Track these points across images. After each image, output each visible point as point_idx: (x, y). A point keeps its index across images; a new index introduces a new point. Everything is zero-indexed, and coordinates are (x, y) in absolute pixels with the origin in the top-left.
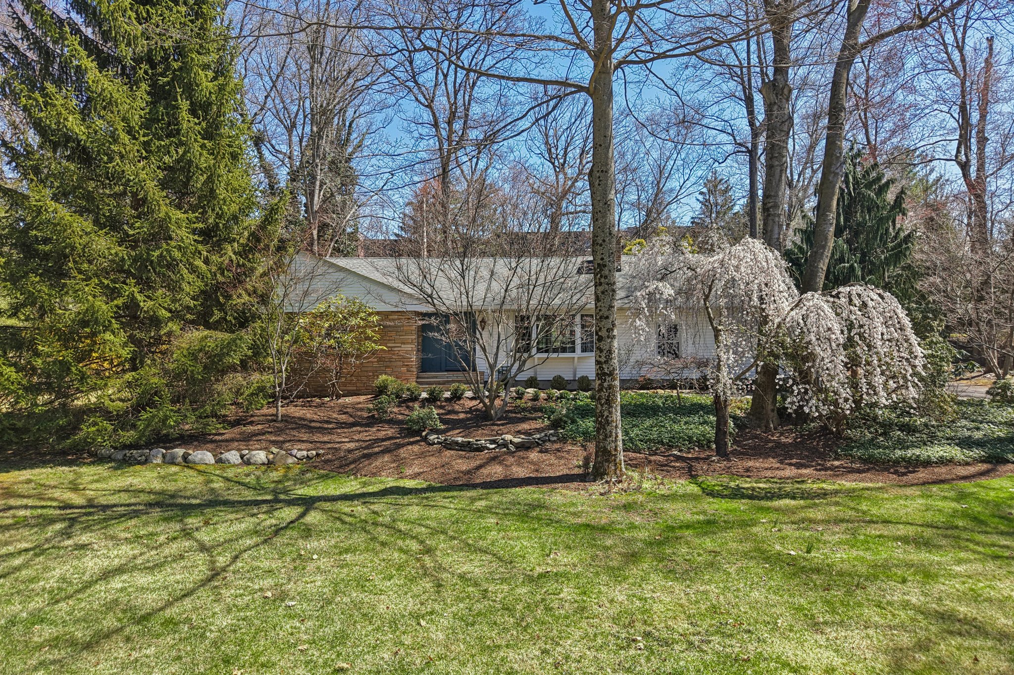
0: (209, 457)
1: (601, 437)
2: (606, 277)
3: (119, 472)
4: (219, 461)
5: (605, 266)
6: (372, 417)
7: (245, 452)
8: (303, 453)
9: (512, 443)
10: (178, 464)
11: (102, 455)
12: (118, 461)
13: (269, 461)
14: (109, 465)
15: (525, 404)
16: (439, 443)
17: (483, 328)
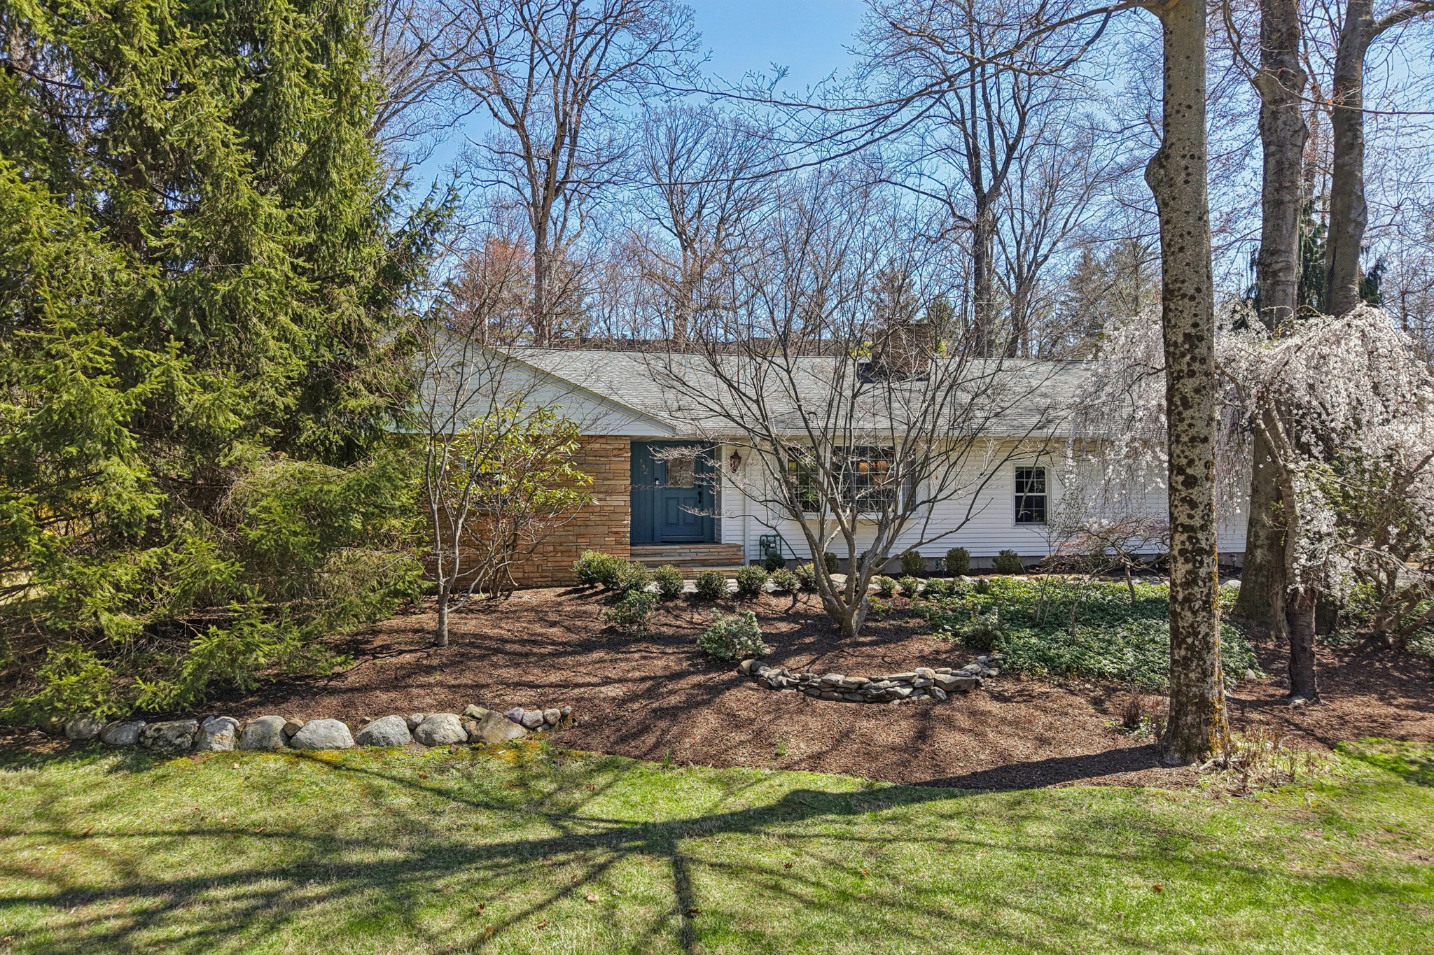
0: (341, 732)
1: (1193, 676)
2: (1203, 361)
3: (146, 777)
4: (365, 740)
5: (1201, 339)
6: (611, 630)
7: (417, 717)
8: (538, 714)
9: (937, 683)
10: (275, 750)
11: (79, 732)
12: (126, 749)
13: (470, 734)
14: (112, 760)
15: (879, 604)
16: (789, 686)
17: (733, 469)
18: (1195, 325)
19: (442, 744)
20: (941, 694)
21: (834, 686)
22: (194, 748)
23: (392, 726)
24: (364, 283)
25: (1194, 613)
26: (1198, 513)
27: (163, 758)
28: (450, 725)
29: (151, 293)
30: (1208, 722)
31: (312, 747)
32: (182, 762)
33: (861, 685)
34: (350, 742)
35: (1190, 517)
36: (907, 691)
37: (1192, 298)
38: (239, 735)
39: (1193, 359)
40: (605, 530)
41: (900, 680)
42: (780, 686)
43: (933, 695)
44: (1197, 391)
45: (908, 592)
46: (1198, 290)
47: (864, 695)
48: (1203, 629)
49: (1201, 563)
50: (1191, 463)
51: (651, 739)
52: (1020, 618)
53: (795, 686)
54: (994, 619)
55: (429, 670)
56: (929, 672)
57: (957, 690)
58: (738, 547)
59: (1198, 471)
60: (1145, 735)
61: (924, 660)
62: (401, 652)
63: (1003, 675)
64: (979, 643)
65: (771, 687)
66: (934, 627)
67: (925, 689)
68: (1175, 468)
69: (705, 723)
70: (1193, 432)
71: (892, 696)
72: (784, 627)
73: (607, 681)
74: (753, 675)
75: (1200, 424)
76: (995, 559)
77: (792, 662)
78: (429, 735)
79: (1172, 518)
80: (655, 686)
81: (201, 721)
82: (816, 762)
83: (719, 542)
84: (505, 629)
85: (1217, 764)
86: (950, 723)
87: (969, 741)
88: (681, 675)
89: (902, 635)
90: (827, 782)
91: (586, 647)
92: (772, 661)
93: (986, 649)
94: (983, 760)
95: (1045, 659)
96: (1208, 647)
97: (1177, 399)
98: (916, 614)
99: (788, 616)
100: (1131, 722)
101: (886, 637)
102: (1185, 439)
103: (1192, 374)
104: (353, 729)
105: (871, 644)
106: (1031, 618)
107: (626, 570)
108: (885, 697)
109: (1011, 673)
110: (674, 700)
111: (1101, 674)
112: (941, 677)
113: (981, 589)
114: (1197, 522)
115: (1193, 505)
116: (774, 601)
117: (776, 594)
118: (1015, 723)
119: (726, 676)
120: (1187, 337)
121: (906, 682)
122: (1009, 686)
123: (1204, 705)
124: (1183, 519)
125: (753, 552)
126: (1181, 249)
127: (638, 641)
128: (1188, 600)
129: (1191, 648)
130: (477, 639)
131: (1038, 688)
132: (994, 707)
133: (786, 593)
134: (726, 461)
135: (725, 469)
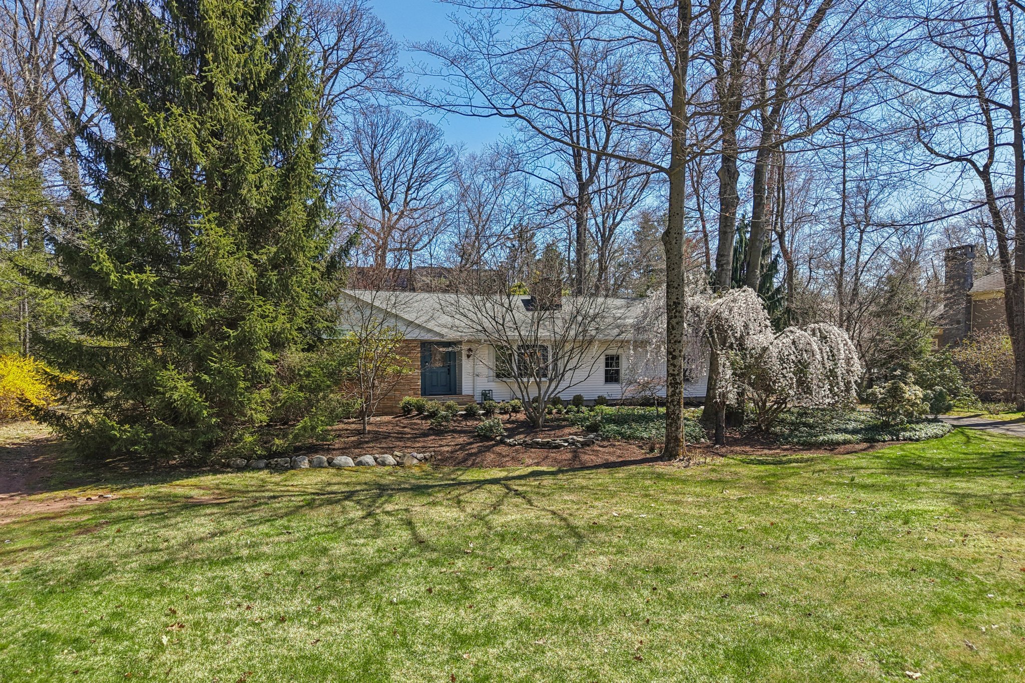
0: (350, 461)
1: (673, 429)
4: (361, 463)
6: (431, 429)
7: (377, 456)
8: (422, 455)
9: (578, 441)
10: (328, 467)
12: (266, 468)
13: (398, 462)
14: (265, 471)
15: (548, 416)
16: (519, 444)
17: (469, 356)
18: (678, 298)
19: (389, 465)
20: (579, 445)
21: (537, 443)
22: (294, 467)
23: (369, 459)
25: (673, 406)
26: (677, 369)
27: (287, 469)
28: (390, 459)
30: (678, 446)
31: (340, 466)
32: (294, 471)
33: (548, 442)
34: (355, 464)
35: (674, 370)
36: (566, 444)
37: (677, 288)
38: (310, 462)
39: (677, 311)
40: (409, 387)
41: (563, 440)
42: (515, 445)
43: (576, 446)
44: (678, 323)
45: (559, 412)
46: (679, 285)
47: (549, 445)
48: (677, 412)
49: (677, 387)
50: (674, 350)
51: (470, 463)
52: (610, 420)
53: (521, 444)
54: (599, 418)
55: (367, 442)
56: (575, 437)
57: (584, 444)
58: (473, 396)
59: (676, 353)
60: (657, 453)
61: (570, 434)
62: (349, 437)
63: (603, 440)
64: (593, 428)
65: (512, 445)
66: (573, 424)
67: (573, 444)
68: (669, 353)
69: (490, 457)
71: (561, 446)
72: (509, 426)
73: (441, 446)
74: (502, 442)
75: (678, 336)
77: (517, 437)
78: (383, 462)
79: (668, 371)
80: (463, 447)
81: (291, 458)
82: (538, 464)
83: (461, 394)
84: (384, 429)
85: (680, 460)
86: (585, 453)
87: (593, 457)
88: (471, 443)
89: (560, 427)
90: (544, 469)
91: (425, 435)
92: (509, 437)
93: (596, 431)
94: (599, 461)
95: (620, 434)
98: (565, 420)
99: (508, 422)
100: (652, 450)
101: (553, 428)
102: (672, 341)
104: (353, 459)
105: (548, 430)
106: (614, 420)
107: (430, 404)
108: (558, 447)
109: (607, 439)
110: (473, 451)
111: (642, 438)
112: (580, 439)
114: (676, 372)
115: (675, 366)
116: (501, 416)
117: (501, 413)
118: (609, 453)
119: (491, 443)
121: (566, 441)
122: (606, 443)
123: (677, 440)
124: (671, 372)
125: (478, 398)
127: (447, 432)
130: (378, 433)
131: (617, 443)
132: (601, 449)
133: (506, 413)
134: (464, 353)
135: (464, 358)
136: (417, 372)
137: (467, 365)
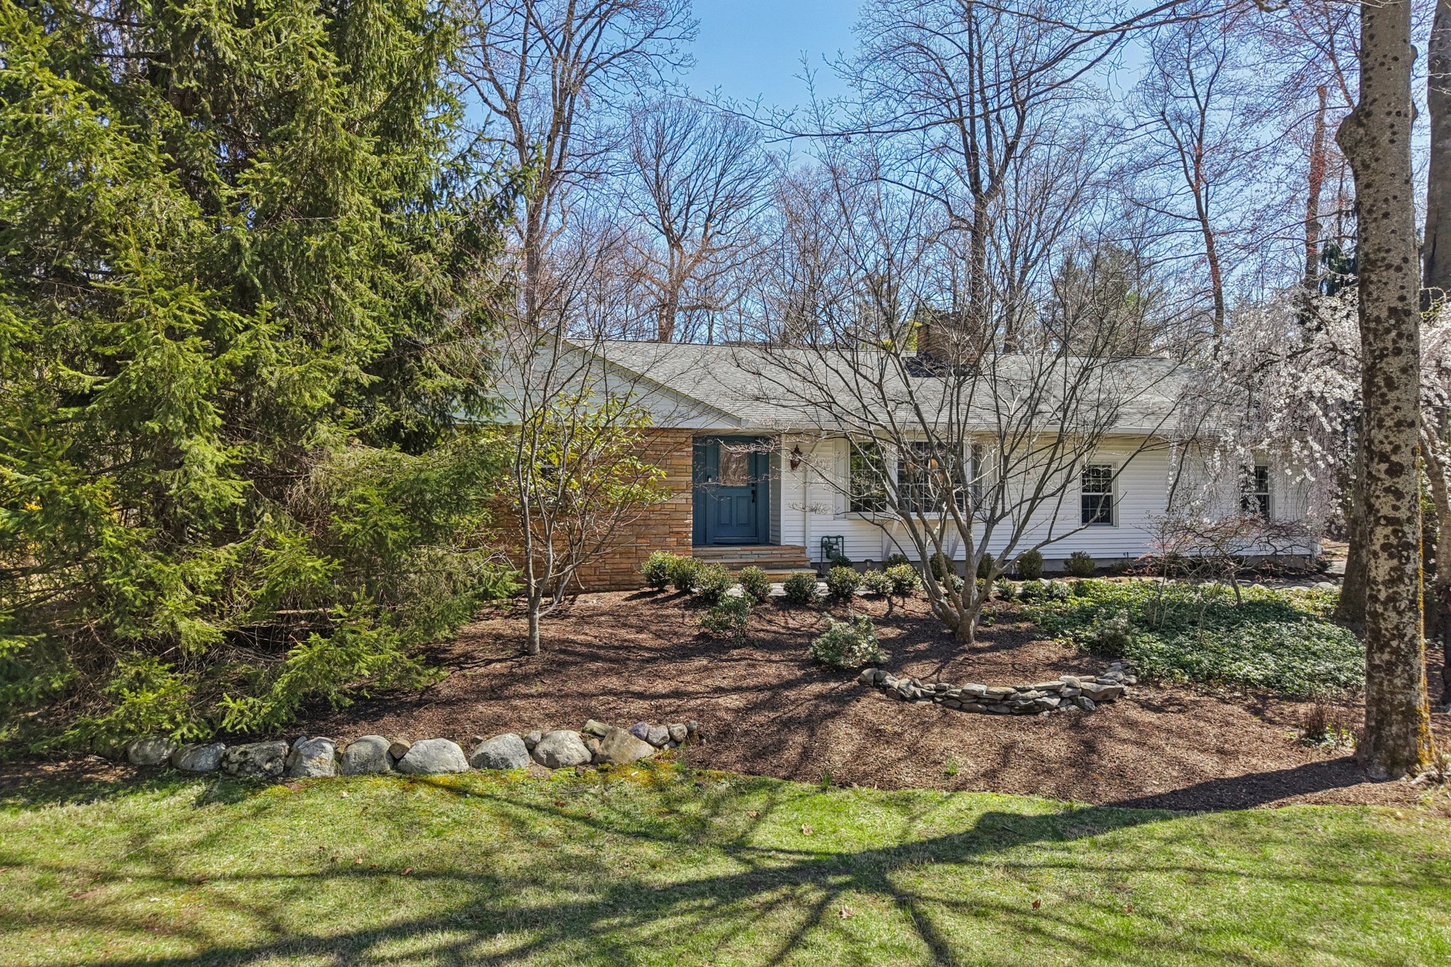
0: (454, 754)
2: (1410, 338)
4: (482, 763)
5: (1408, 313)
6: (703, 636)
7: (535, 735)
8: (663, 731)
9: (1085, 692)
10: (383, 774)
11: (146, 757)
12: (207, 775)
13: (594, 754)
14: (194, 791)
16: (926, 696)
17: (794, 465)
18: (1402, 298)
19: (567, 766)
20: (1089, 703)
21: (977, 697)
22: (289, 772)
23: (509, 746)
24: (440, 249)
25: (1400, 613)
26: (1405, 503)
27: (255, 787)
28: (571, 744)
29: (236, 247)
30: (1416, 733)
31: (423, 770)
32: (278, 789)
33: (1006, 696)
34: (465, 765)
35: (1395, 508)
36: (1055, 701)
37: (1399, 269)
38: (339, 758)
39: (1400, 335)
40: (666, 529)
41: (1047, 689)
42: (915, 698)
43: (1081, 706)
44: (1404, 370)
45: (1005, 595)
46: (1405, 260)
47: (1012, 707)
48: (1410, 631)
49: (1408, 558)
50: (1396, 449)
52: (1137, 620)
53: (932, 697)
54: (1123, 622)
55: (526, 680)
56: (1075, 679)
57: (1104, 699)
58: (803, 549)
59: (1405, 460)
62: (489, 662)
63: (1143, 683)
65: (903, 699)
66: (1049, 632)
67: (1072, 700)
70: (1398, 415)
71: (1041, 707)
72: (891, 632)
73: (721, 693)
74: (879, 685)
75: (1407, 407)
76: (1066, 561)
77: (915, 670)
78: (551, 756)
80: (773, 697)
81: (291, 741)
83: (777, 543)
84: (589, 634)
85: (1429, 777)
87: (1148, 757)
88: (795, 685)
89: (1019, 640)
90: (1018, 804)
91: (683, 653)
92: (895, 669)
93: (1119, 655)
95: (1182, 666)
96: (1414, 650)
97: (1380, 380)
98: (1023, 617)
99: (890, 621)
100: (1317, 734)
101: (1004, 643)
102: (1389, 423)
103: (1398, 352)
104: (466, 749)
105: (991, 649)
106: (1149, 621)
107: (706, 574)
108: (1033, 709)
109: (1152, 680)
110: (799, 712)
111: (1248, 682)
112: (1088, 685)
113: (1080, 591)
114: (1403, 514)
115: (1399, 495)
116: (869, 605)
117: (866, 597)
119: (848, 686)
120: (1393, 311)
121: (1054, 691)
122: (1151, 694)
123: (1411, 714)
124: (1386, 511)
125: (814, 554)
126: (1386, 215)
127: (737, 648)
128: (1392, 599)
129: (1395, 652)
130: (565, 647)
131: (1186, 697)
132: (1152, 718)
133: (878, 596)
134: (785, 457)
135: (785, 466)
136: (684, 499)
137: (789, 485)
